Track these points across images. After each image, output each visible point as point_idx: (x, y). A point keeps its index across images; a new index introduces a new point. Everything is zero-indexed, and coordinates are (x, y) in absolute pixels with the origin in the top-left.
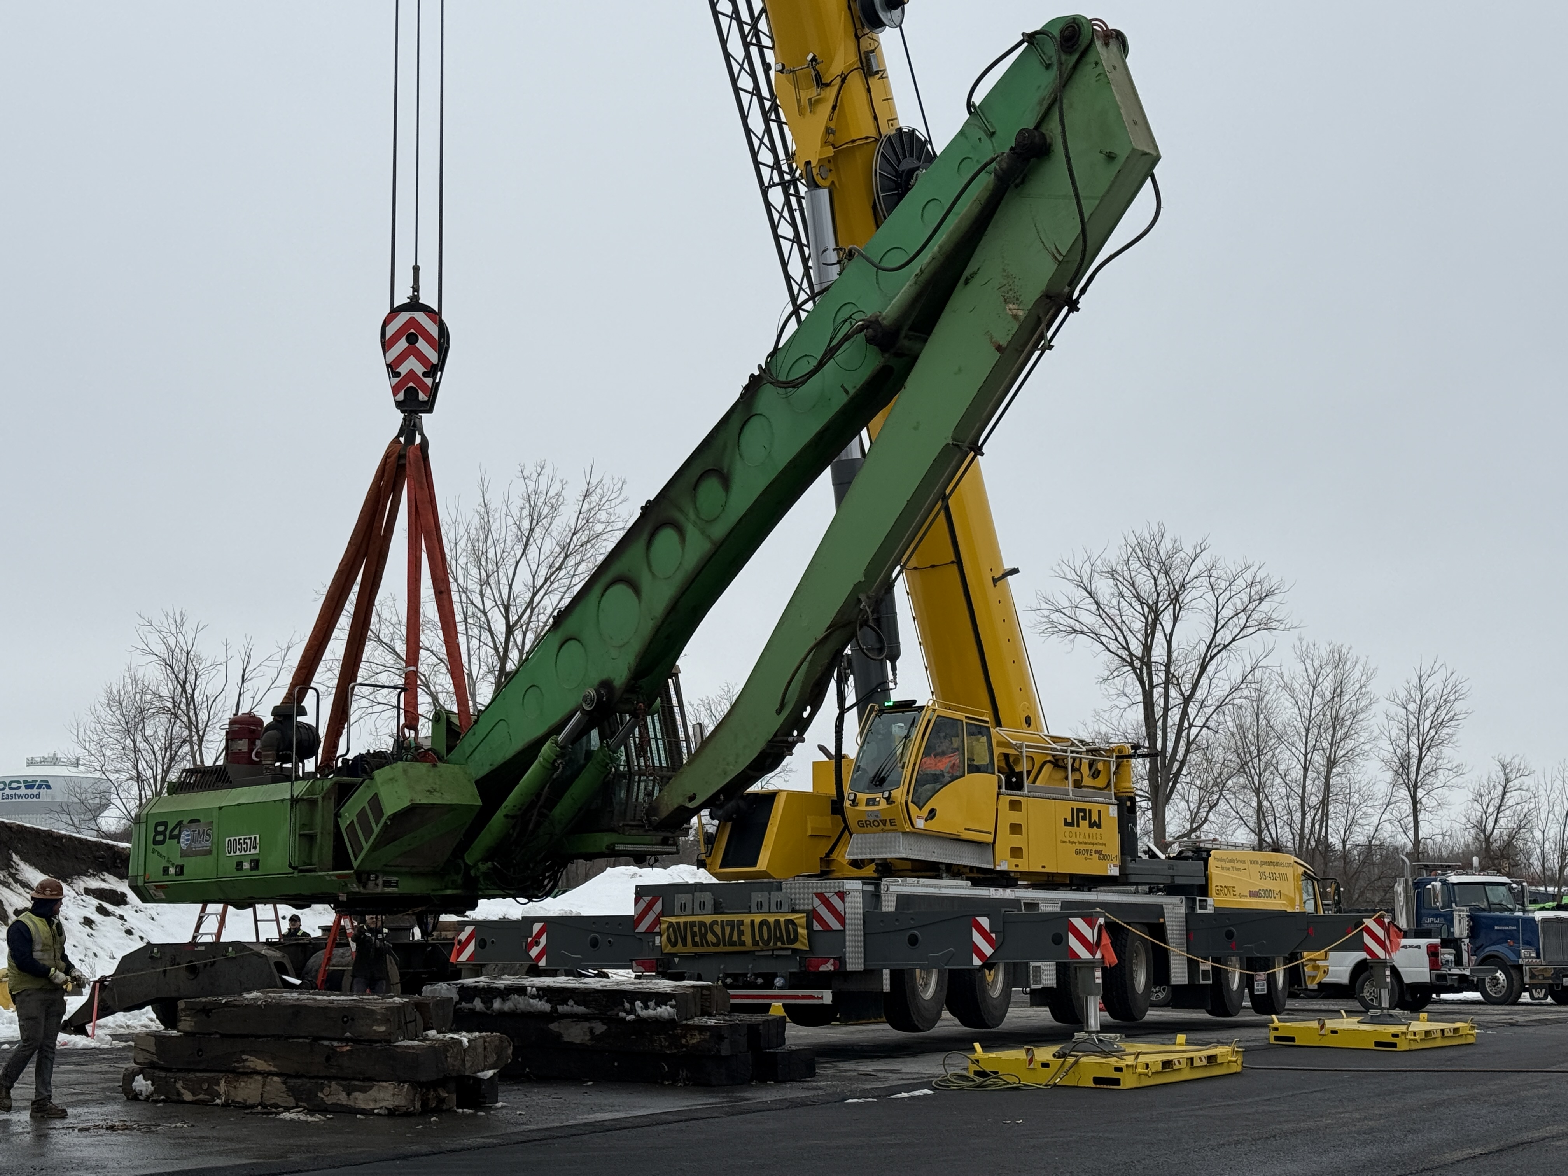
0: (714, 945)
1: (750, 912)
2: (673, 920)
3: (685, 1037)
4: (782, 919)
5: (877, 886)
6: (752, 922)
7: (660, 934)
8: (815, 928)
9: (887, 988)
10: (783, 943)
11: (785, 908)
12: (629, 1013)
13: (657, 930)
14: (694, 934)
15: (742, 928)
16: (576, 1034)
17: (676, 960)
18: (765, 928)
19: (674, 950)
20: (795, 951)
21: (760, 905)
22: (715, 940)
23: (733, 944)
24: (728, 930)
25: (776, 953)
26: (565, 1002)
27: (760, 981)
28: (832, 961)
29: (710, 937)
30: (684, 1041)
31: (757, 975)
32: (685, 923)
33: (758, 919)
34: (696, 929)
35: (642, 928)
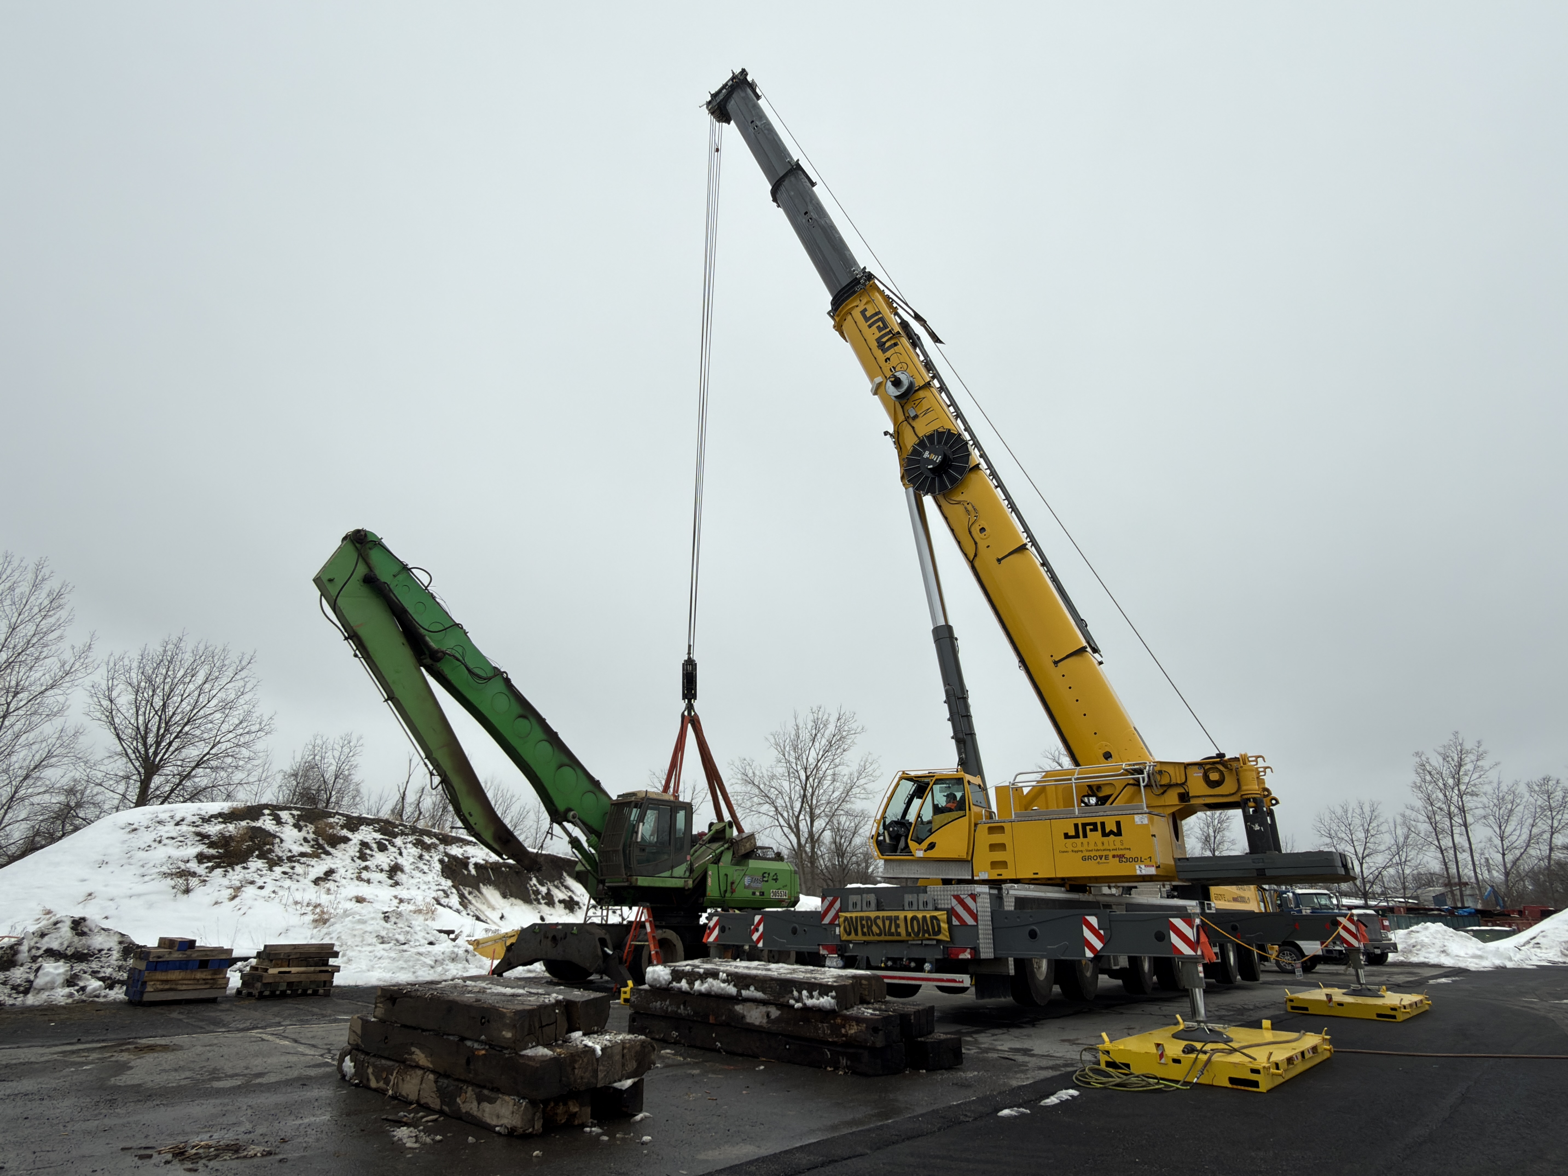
0: (877, 935)
1: (904, 910)
2: (848, 915)
3: (844, 1027)
4: (928, 916)
5: (1000, 889)
6: (906, 917)
7: (839, 925)
8: (954, 923)
9: (1012, 972)
10: (929, 935)
11: (930, 906)
12: (797, 1001)
13: (837, 922)
14: (863, 926)
15: (898, 922)
16: (755, 1016)
17: (851, 945)
18: (915, 922)
19: (849, 938)
20: (938, 941)
21: (911, 904)
22: (878, 932)
23: (892, 934)
24: (887, 923)
25: (924, 942)
26: (747, 987)
27: (913, 964)
28: (969, 950)
29: (875, 929)
30: (843, 1031)
31: (911, 960)
32: (856, 918)
33: (910, 915)
34: (864, 922)
35: (827, 921)
